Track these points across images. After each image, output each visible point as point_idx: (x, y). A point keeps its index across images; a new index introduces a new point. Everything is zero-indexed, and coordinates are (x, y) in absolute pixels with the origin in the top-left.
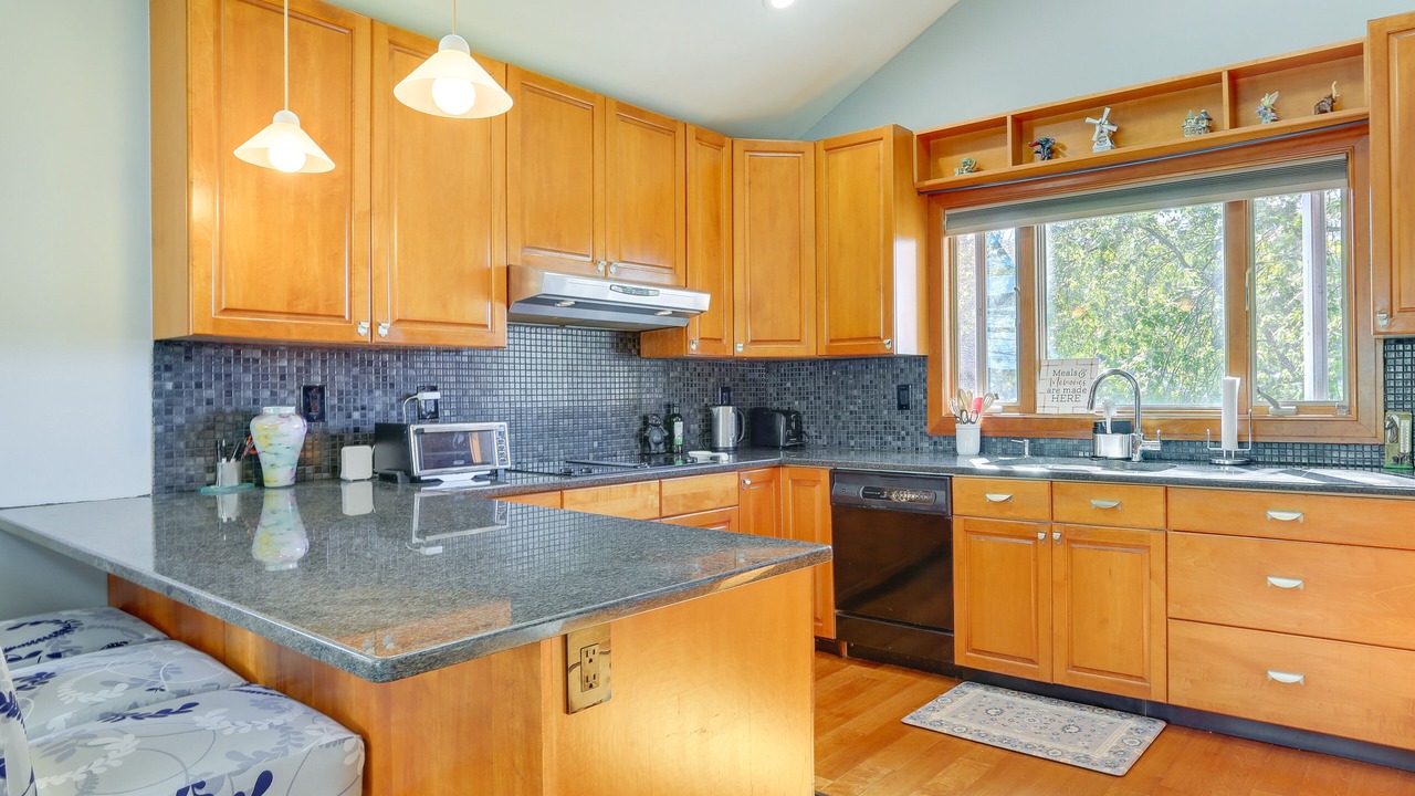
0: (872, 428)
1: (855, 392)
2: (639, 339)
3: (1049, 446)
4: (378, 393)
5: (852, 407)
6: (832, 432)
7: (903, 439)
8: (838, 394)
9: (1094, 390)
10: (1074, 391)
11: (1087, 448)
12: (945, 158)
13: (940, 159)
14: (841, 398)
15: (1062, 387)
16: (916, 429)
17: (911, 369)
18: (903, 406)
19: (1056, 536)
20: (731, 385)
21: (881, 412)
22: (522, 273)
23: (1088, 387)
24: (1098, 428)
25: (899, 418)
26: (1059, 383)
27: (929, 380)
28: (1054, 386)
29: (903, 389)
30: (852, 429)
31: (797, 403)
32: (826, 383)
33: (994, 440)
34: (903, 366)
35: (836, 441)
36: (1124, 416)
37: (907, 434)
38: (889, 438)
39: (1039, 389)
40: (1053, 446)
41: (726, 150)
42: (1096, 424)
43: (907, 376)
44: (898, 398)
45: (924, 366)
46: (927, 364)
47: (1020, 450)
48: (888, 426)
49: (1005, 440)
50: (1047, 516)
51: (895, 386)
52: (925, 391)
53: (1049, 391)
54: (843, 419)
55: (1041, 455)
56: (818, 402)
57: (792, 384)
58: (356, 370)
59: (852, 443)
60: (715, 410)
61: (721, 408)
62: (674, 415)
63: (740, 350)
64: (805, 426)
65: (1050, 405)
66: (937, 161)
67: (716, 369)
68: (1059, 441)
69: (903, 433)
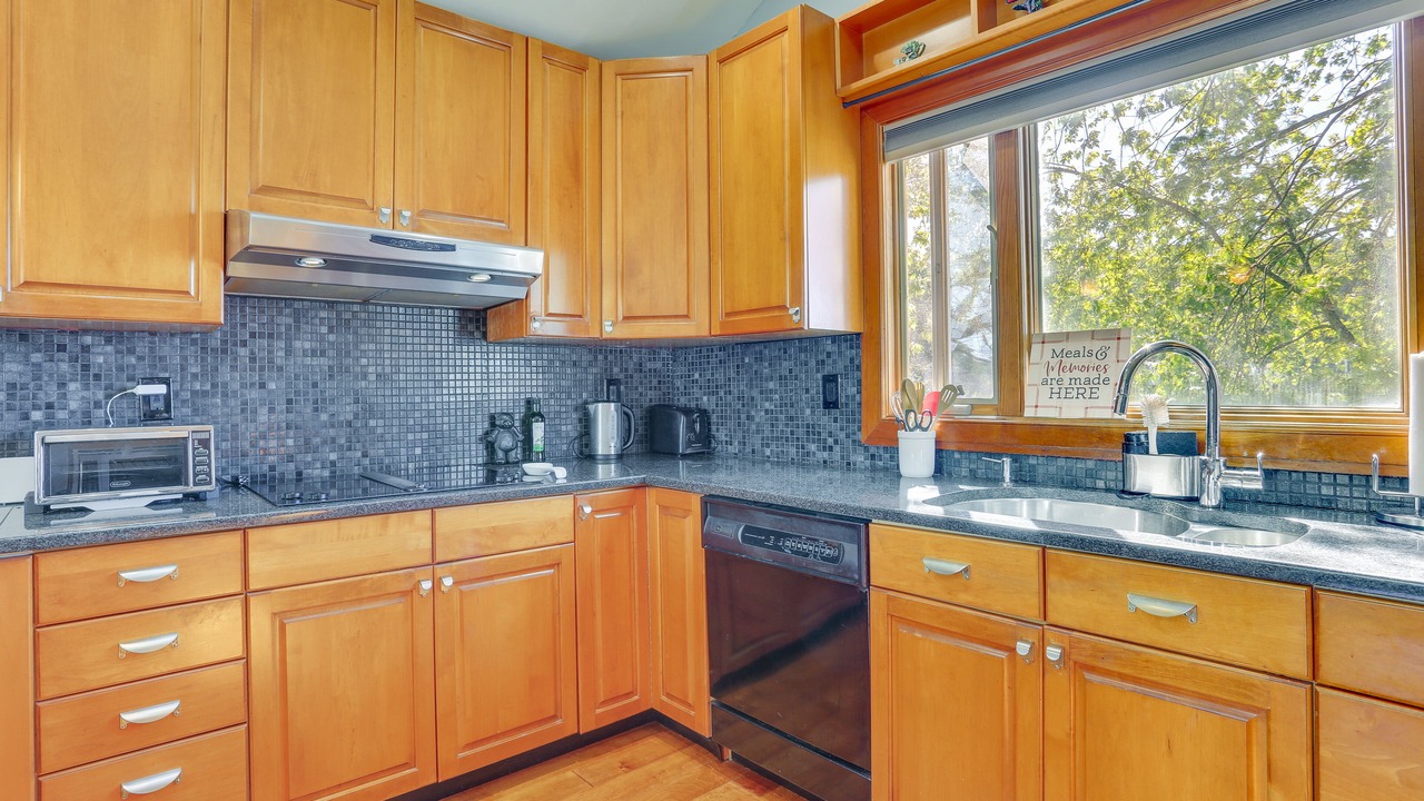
0: (792, 433)
1: (771, 385)
2: (485, 319)
3: (1044, 468)
4: (72, 386)
5: (767, 405)
6: (744, 437)
7: (831, 448)
8: (751, 388)
9: (1127, 378)
10: (1088, 381)
11: (1111, 475)
12: (883, 54)
13: (876, 56)
14: (755, 393)
15: (1066, 376)
16: (848, 436)
17: (840, 353)
18: (830, 404)
19: (1053, 653)
20: (621, 376)
21: (803, 412)
22: (244, 223)
23: (1115, 376)
24: (1131, 443)
25: (824, 419)
26: (1062, 368)
27: (864, 367)
28: (1053, 374)
29: (830, 379)
30: (767, 433)
31: (705, 398)
32: (738, 374)
33: (957, 456)
34: (829, 348)
35: (748, 449)
36: (1183, 425)
37: (836, 442)
38: (813, 447)
39: (1027, 379)
40: (1052, 469)
41: (590, 76)
42: (1128, 438)
43: (835, 362)
44: (824, 393)
45: (858, 347)
46: (859, 345)
47: (997, 472)
48: (812, 430)
49: (974, 456)
50: (1033, 613)
51: (819, 376)
52: (859, 382)
53: (1045, 382)
54: (757, 420)
55: (1032, 482)
56: (729, 397)
57: (700, 375)
58: (36, 357)
59: (768, 452)
60: (591, 407)
61: (600, 405)
62: (534, 415)
63: (609, 330)
64: (714, 428)
65: (1043, 404)
66: (872, 59)
67: (600, 357)
68: (1061, 462)
69: (830, 441)
